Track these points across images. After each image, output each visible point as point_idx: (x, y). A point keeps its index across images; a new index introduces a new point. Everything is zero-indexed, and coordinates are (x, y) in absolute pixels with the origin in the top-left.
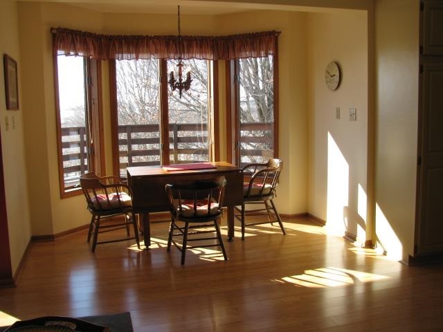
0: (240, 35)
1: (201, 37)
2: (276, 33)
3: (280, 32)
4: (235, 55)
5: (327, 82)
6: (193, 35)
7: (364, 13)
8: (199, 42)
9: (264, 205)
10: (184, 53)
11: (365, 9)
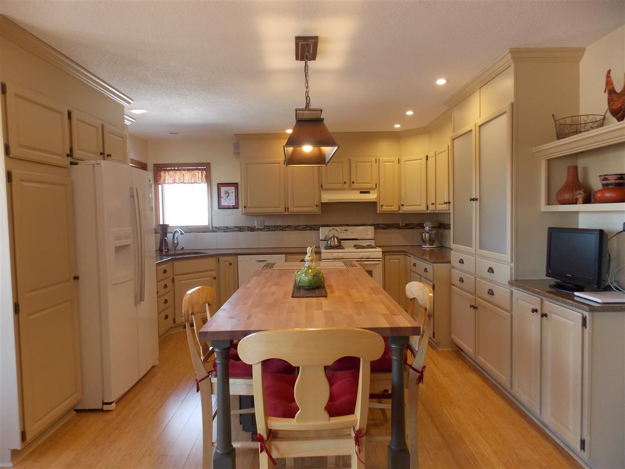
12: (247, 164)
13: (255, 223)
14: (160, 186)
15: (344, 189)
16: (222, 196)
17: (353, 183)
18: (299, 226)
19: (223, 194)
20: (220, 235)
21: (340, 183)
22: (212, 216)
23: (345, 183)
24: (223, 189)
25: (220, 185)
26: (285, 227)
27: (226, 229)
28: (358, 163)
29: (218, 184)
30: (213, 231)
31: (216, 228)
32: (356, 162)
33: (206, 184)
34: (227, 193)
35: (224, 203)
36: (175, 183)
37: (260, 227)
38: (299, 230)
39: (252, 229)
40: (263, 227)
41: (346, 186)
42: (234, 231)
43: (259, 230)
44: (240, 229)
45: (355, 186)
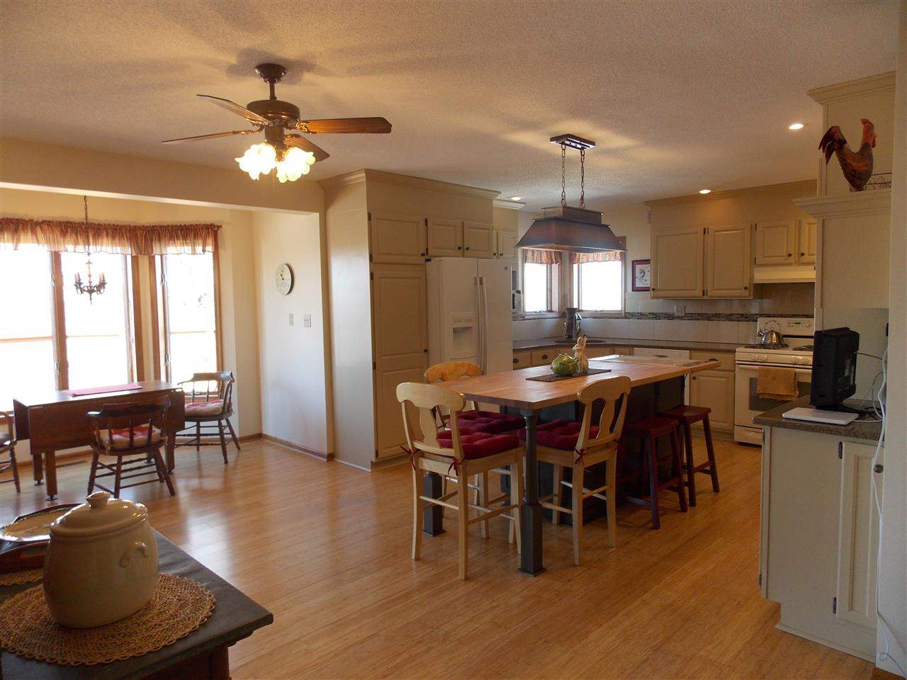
0: (168, 226)
1: (114, 225)
2: (215, 226)
3: (221, 226)
4: (161, 251)
5: (278, 285)
6: (102, 223)
7: (316, 216)
8: (110, 231)
9: (218, 429)
10: (89, 245)
11: (317, 212)
12: (658, 236)
13: (674, 309)
14: (575, 266)
15: (790, 264)
16: (637, 276)
17: (803, 254)
18: (731, 315)
19: (638, 274)
20: (633, 322)
21: (784, 256)
22: (625, 300)
23: (790, 255)
24: (638, 267)
25: (635, 263)
26: (713, 316)
27: (641, 316)
28: (811, 226)
29: (633, 262)
30: (626, 318)
31: (629, 313)
32: (809, 224)
33: (620, 262)
34: (643, 272)
35: (638, 284)
36: (588, 262)
37: (680, 314)
38: (731, 320)
39: (670, 317)
40: (684, 314)
41: (791, 260)
42: (649, 318)
43: (678, 318)
44: (656, 316)
45: (806, 258)
